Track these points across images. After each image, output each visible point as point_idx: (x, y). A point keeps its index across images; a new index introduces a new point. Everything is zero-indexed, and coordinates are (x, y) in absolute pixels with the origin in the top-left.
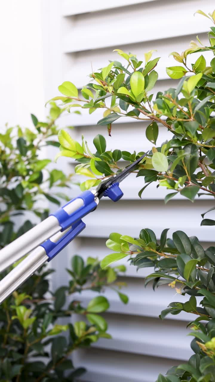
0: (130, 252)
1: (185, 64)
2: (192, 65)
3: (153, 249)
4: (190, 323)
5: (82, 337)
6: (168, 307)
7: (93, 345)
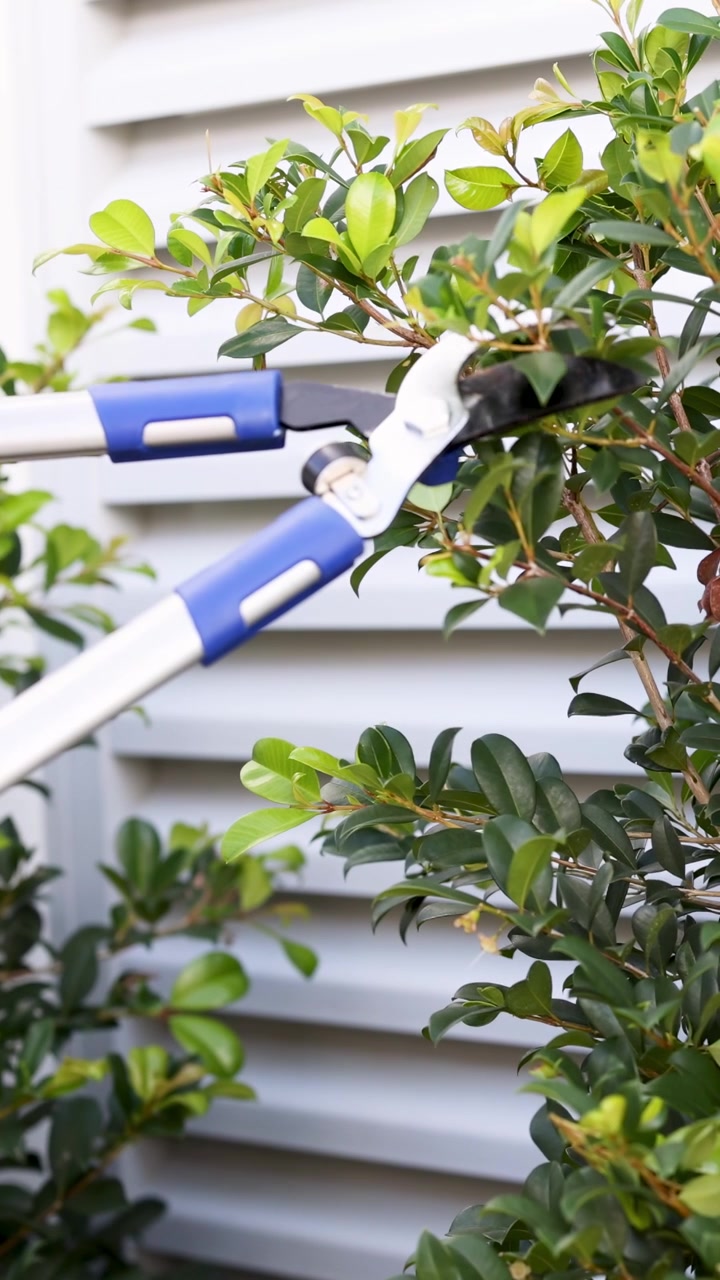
0: (326, 805)
1: (512, 162)
2: (538, 161)
3: (401, 795)
4: (528, 1053)
5: (154, 1101)
6: (453, 999)
7: (192, 1126)
